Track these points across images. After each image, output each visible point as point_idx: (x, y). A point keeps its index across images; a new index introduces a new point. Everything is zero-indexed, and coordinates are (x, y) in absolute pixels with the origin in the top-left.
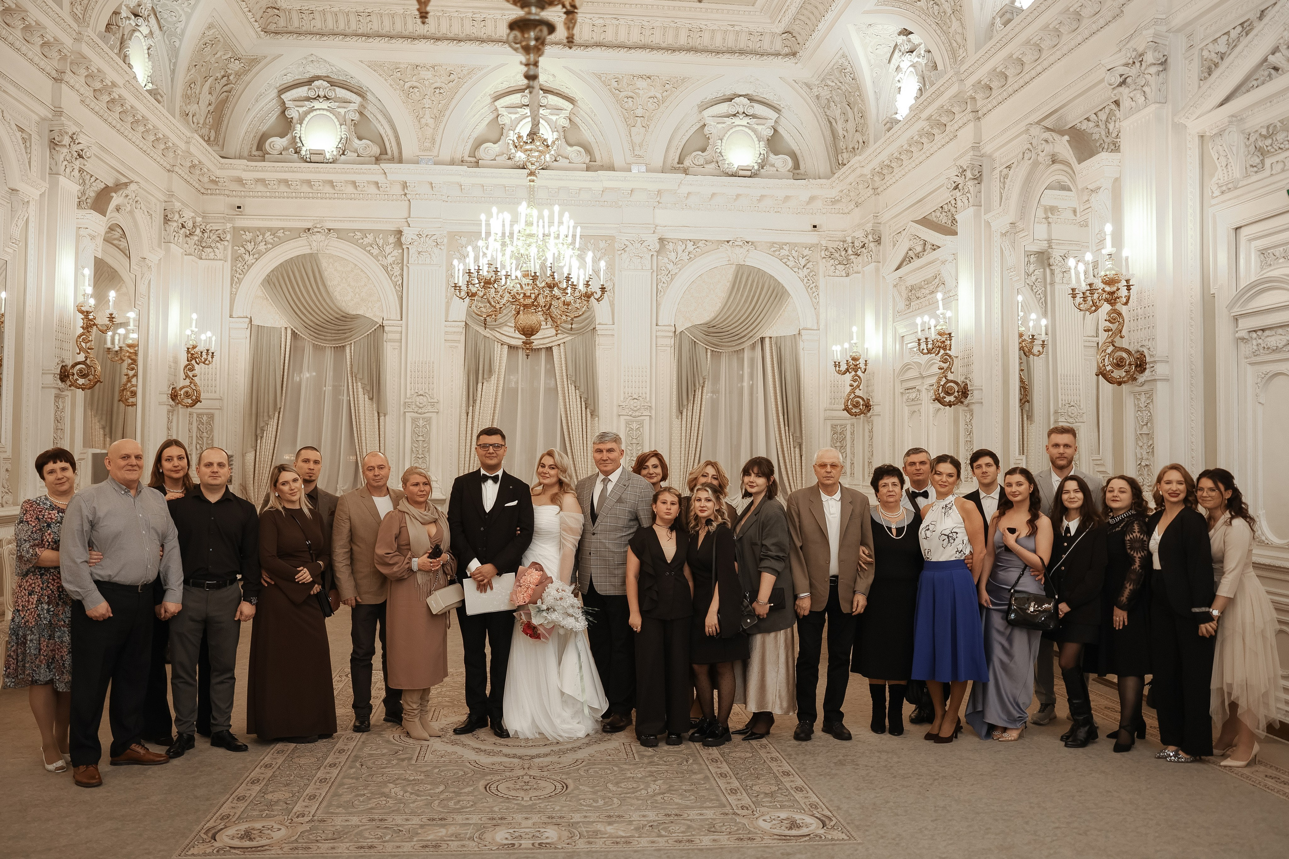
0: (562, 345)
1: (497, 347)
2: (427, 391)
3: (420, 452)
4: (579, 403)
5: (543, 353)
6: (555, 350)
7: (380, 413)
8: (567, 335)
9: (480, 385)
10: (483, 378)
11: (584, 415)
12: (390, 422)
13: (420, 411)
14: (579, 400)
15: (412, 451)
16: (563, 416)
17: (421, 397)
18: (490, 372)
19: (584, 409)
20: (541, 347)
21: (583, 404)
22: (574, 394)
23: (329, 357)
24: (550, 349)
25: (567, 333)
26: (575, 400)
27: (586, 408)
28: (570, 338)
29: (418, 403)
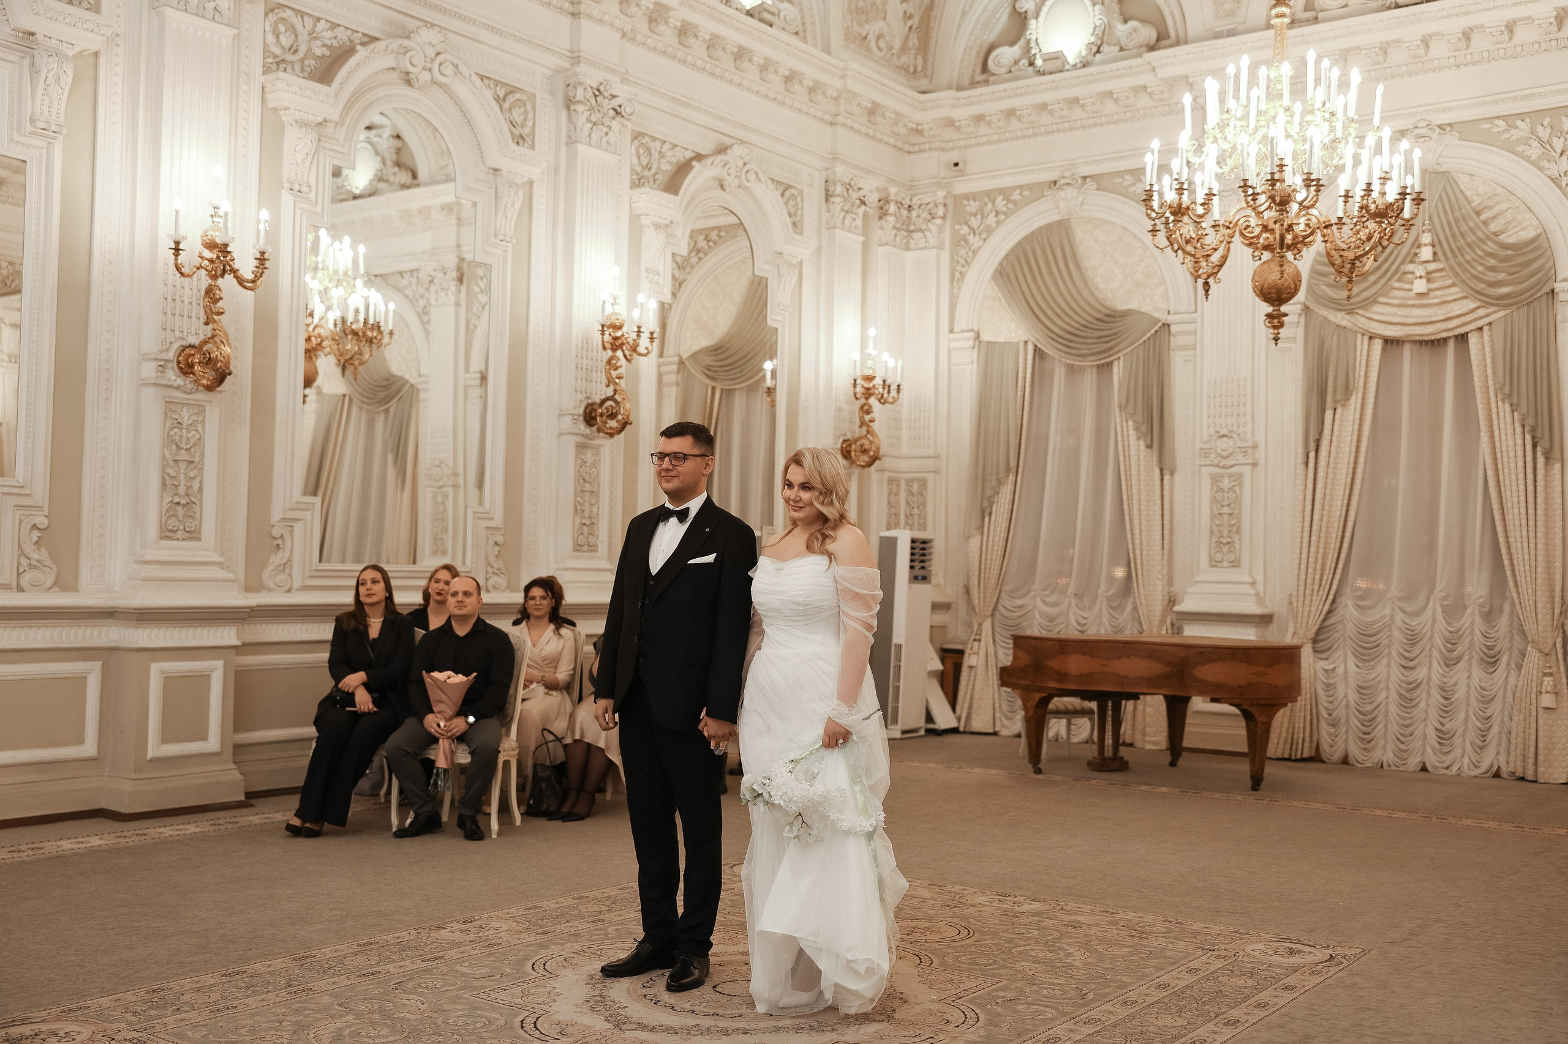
0: (1486, 329)
1: (1362, 344)
2: (1235, 428)
3: (1225, 533)
4: (1519, 436)
5: (1451, 346)
6: (1473, 340)
7: (1165, 467)
8: (1493, 309)
9: (1329, 414)
10: (1335, 401)
11: (1529, 459)
12: (1180, 482)
13: (1223, 463)
14: (1519, 430)
15: (1212, 532)
16: (1489, 462)
17: (1225, 439)
18: (1348, 391)
19: (1529, 447)
20: (1444, 335)
21: (1528, 437)
22: (1509, 420)
23: (1088, 382)
24: (1463, 338)
25: (1494, 305)
26: (1510, 432)
27: (1534, 446)
28: (1502, 313)
29: (1219, 450)
